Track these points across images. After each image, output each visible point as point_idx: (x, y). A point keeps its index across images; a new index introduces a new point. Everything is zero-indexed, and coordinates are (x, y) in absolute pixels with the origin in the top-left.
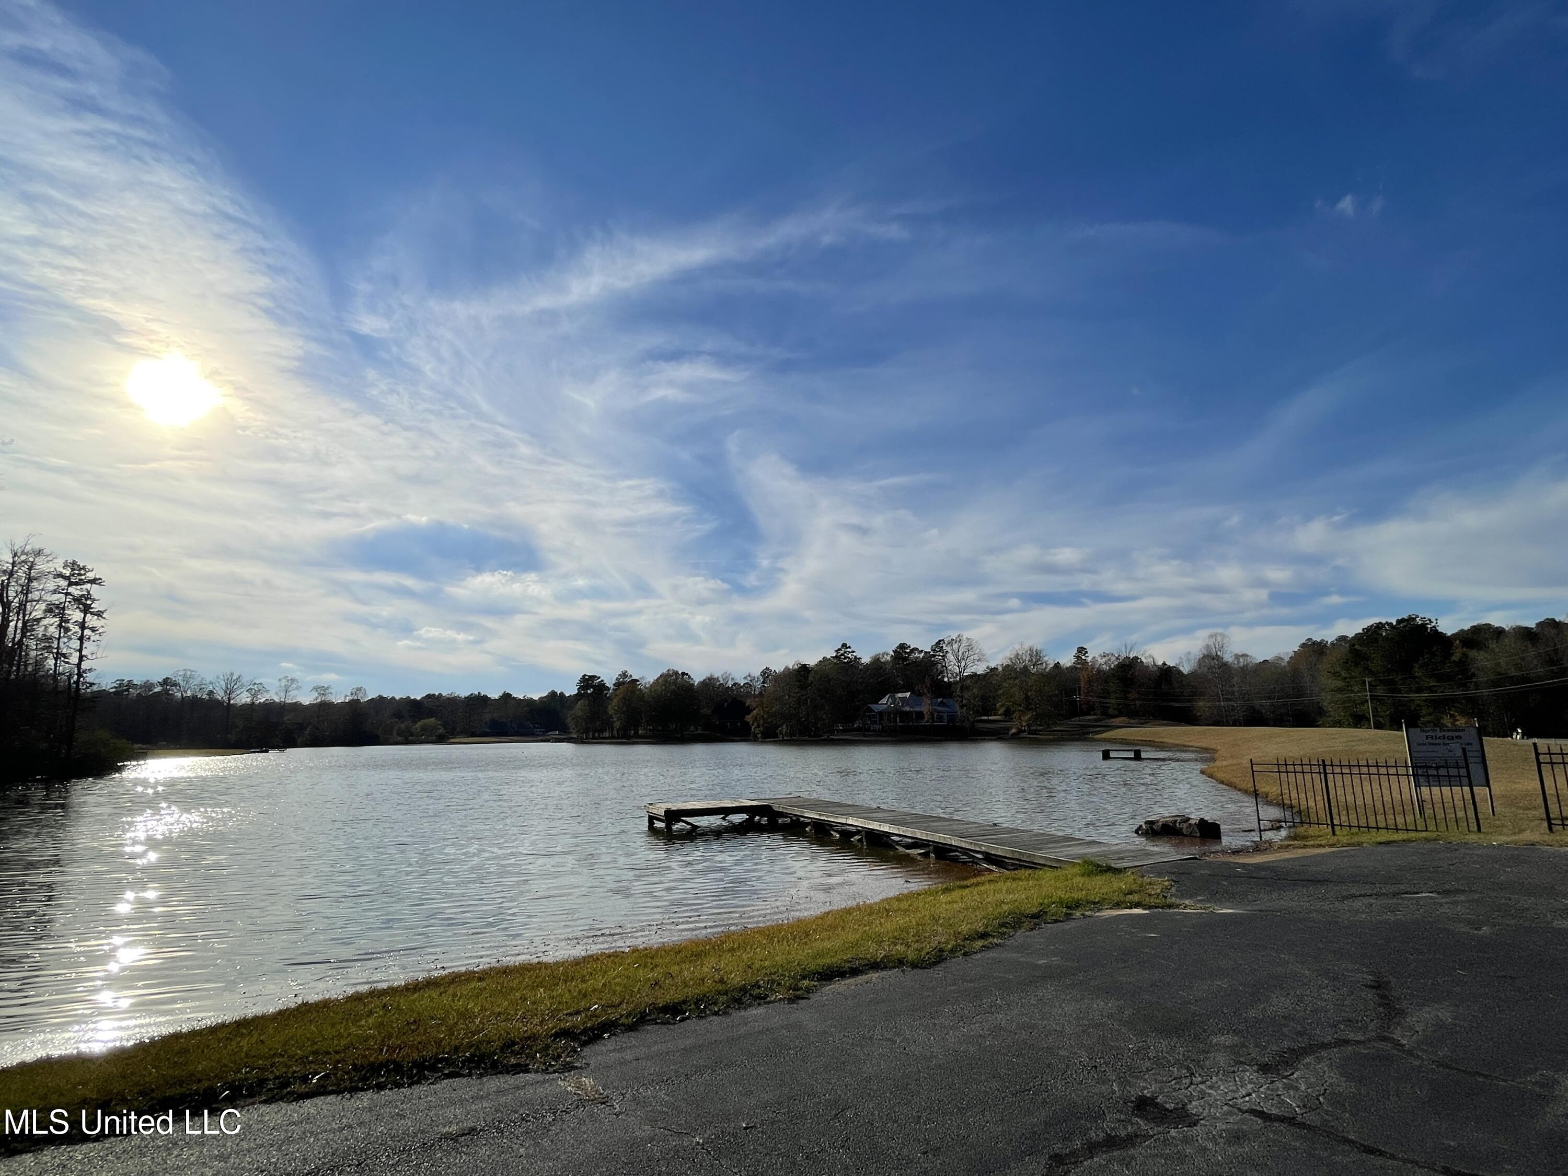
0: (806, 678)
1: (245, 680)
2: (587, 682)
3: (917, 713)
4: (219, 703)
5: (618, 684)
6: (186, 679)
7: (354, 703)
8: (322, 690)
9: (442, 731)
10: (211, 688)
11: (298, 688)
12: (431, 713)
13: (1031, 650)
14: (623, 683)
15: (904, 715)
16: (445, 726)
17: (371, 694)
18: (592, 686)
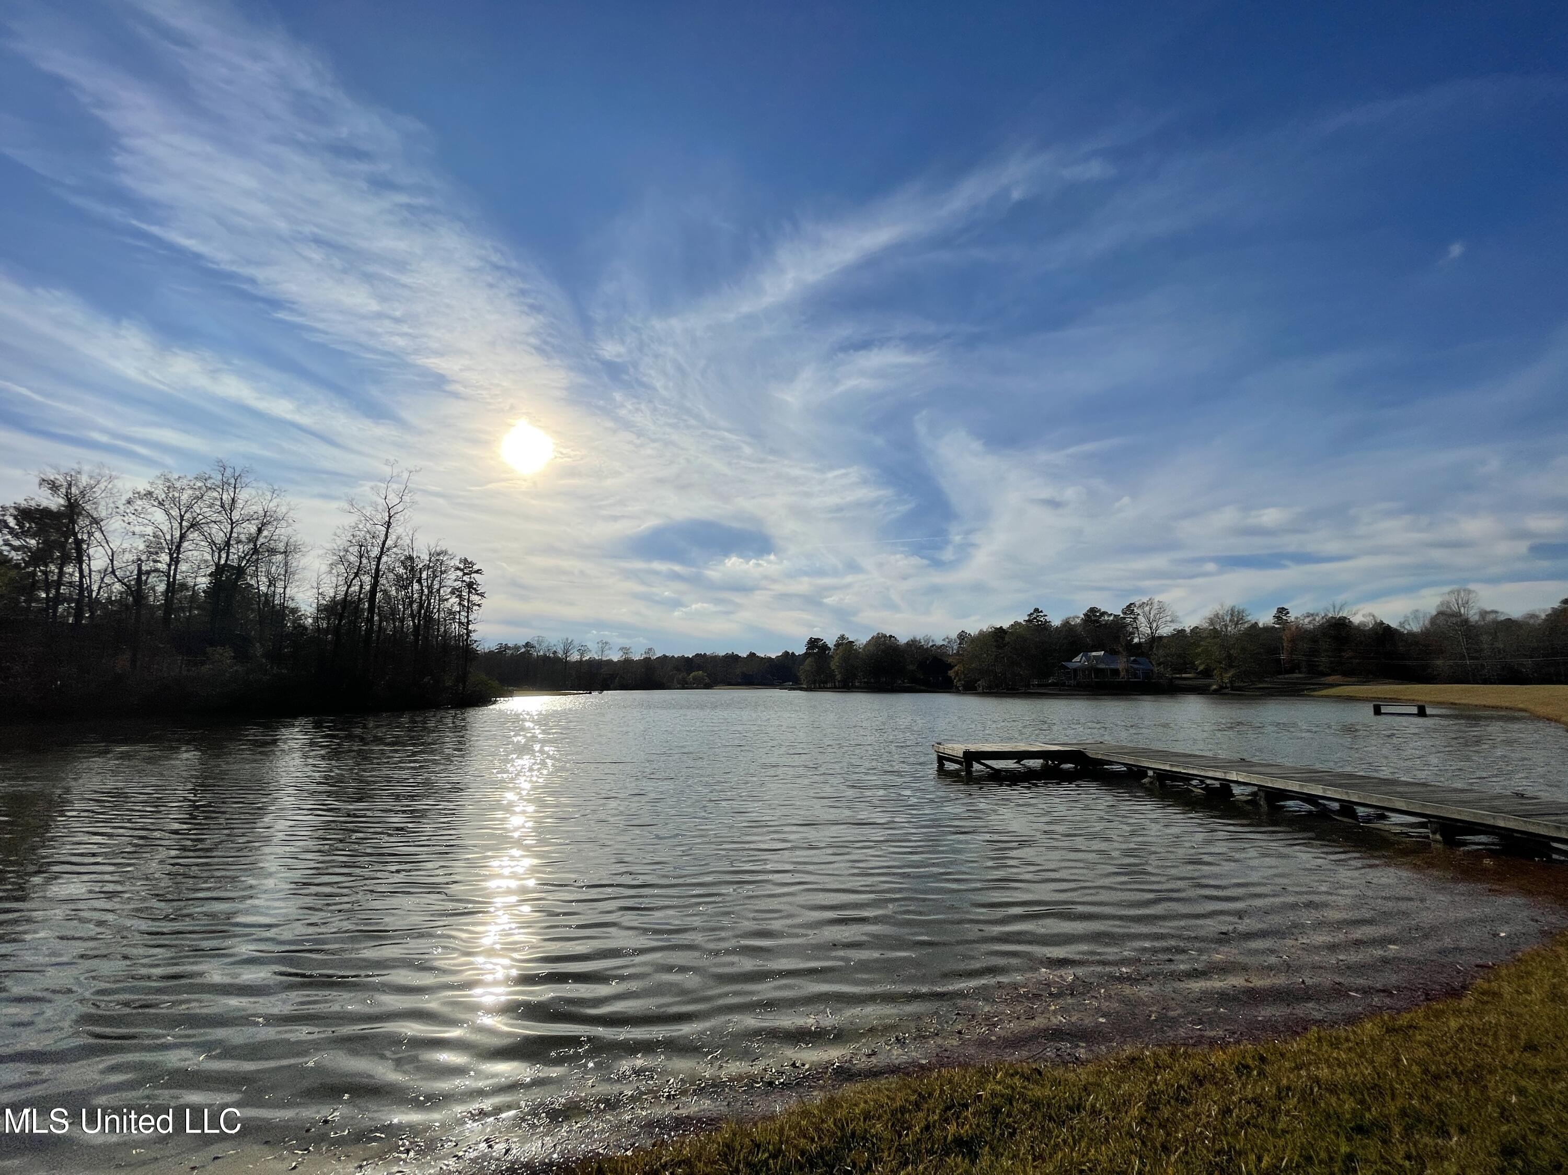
0: (1003, 638)
1: (576, 643)
2: (813, 643)
3: (1112, 670)
4: (560, 660)
5: (838, 645)
6: (540, 643)
7: (647, 660)
8: (625, 650)
9: (707, 680)
10: (555, 649)
11: (610, 649)
12: (699, 668)
13: (1232, 610)
14: (842, 644)
15: (1099, 671)
16: (709, 676)
17: (659, 654)
18: (817, 647)
